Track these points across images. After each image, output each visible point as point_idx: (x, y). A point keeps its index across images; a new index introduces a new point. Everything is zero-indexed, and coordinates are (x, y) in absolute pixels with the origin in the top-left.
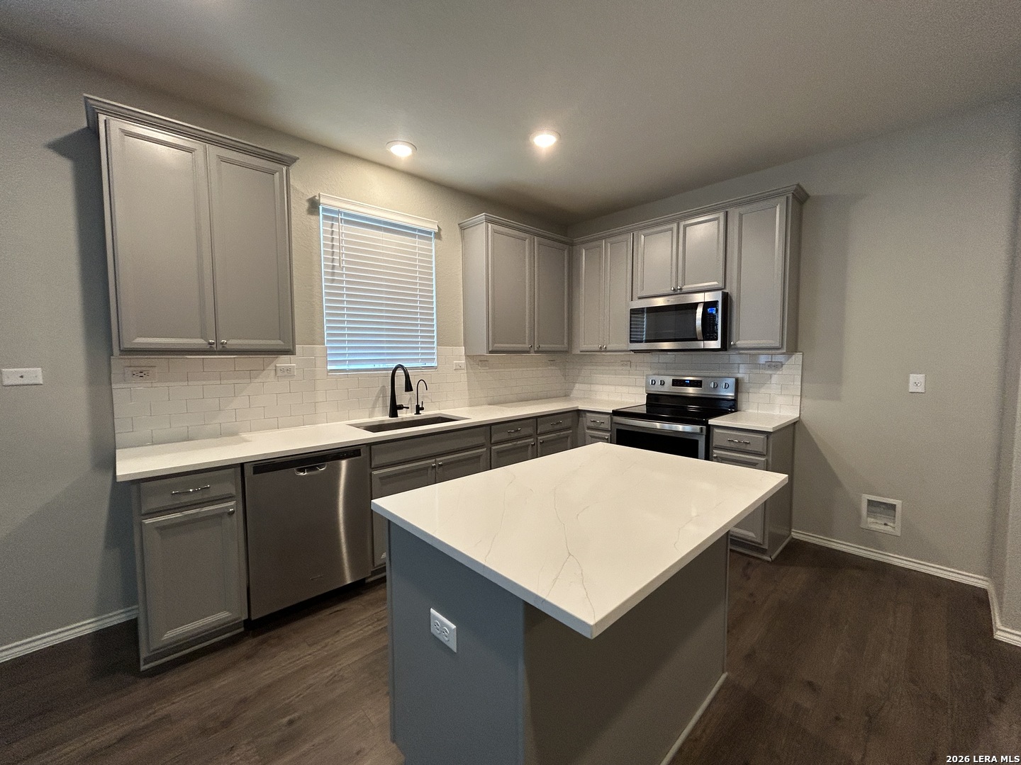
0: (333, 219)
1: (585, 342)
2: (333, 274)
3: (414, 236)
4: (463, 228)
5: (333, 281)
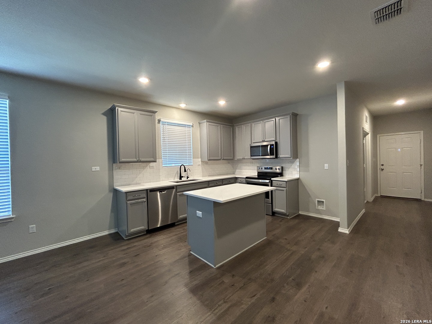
0: (164, 124)
1: (238, 156)
2: (164, 139)
3: (186, 127)
4: (200, 123)
5: (164, 141)
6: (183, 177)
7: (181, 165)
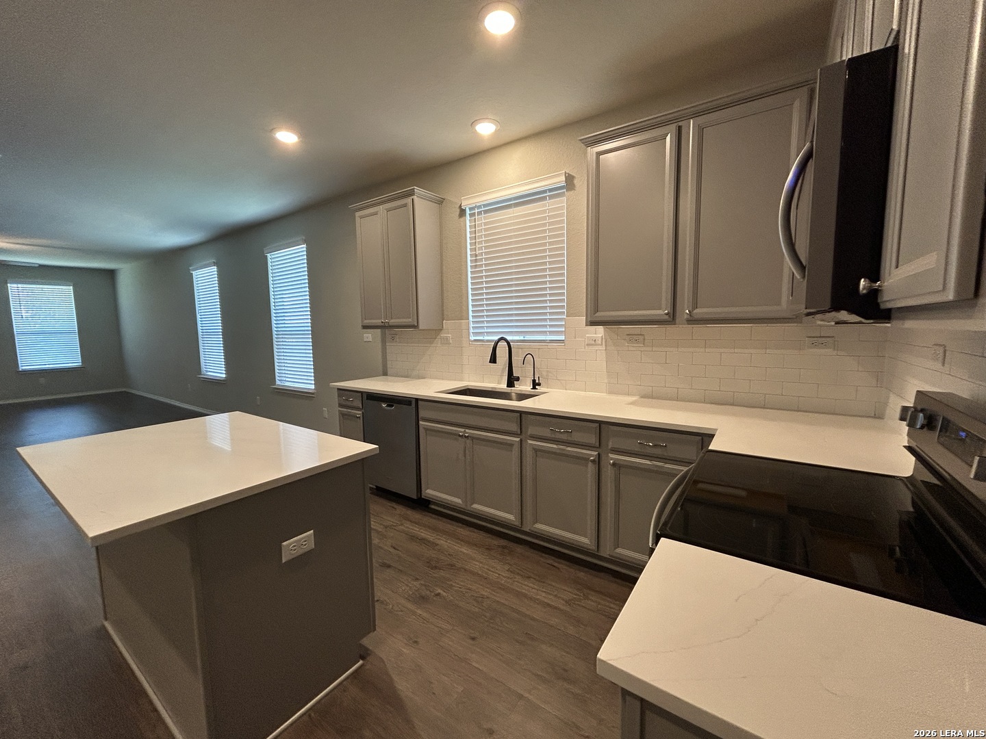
0: (476, 214)
3: (544, 199)
6: (518, 379)
7: (496, 338)
